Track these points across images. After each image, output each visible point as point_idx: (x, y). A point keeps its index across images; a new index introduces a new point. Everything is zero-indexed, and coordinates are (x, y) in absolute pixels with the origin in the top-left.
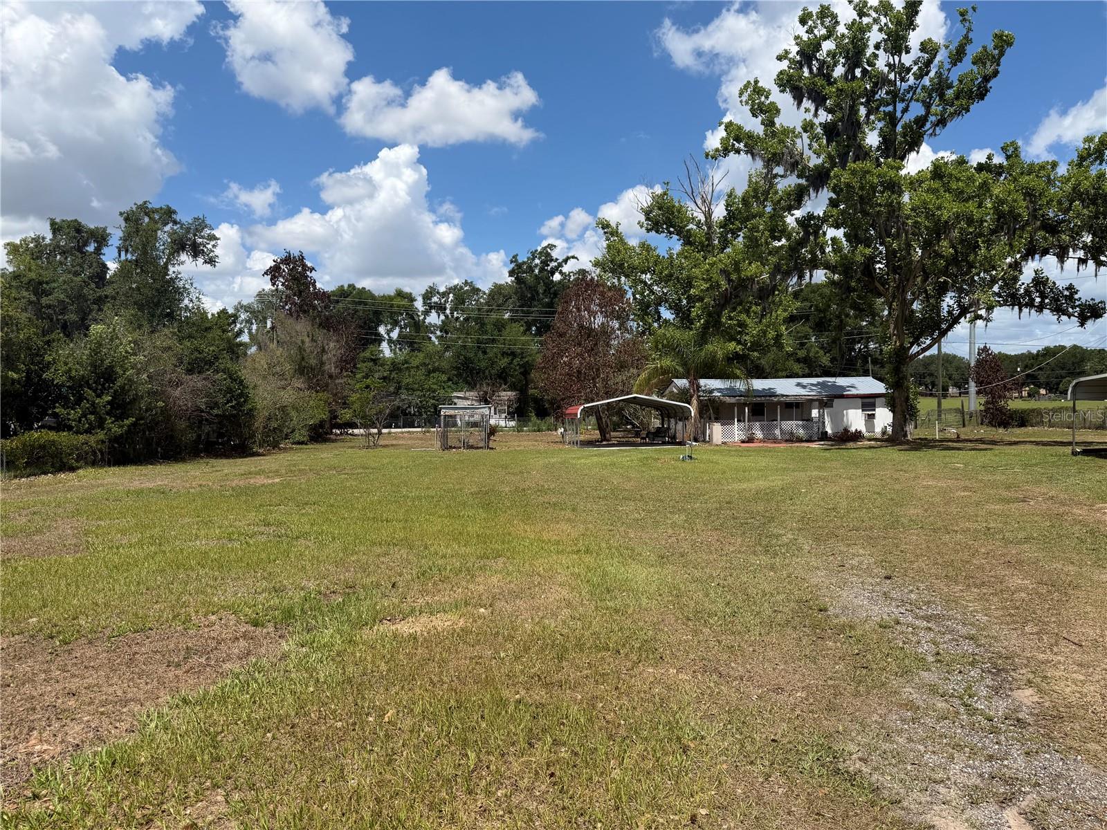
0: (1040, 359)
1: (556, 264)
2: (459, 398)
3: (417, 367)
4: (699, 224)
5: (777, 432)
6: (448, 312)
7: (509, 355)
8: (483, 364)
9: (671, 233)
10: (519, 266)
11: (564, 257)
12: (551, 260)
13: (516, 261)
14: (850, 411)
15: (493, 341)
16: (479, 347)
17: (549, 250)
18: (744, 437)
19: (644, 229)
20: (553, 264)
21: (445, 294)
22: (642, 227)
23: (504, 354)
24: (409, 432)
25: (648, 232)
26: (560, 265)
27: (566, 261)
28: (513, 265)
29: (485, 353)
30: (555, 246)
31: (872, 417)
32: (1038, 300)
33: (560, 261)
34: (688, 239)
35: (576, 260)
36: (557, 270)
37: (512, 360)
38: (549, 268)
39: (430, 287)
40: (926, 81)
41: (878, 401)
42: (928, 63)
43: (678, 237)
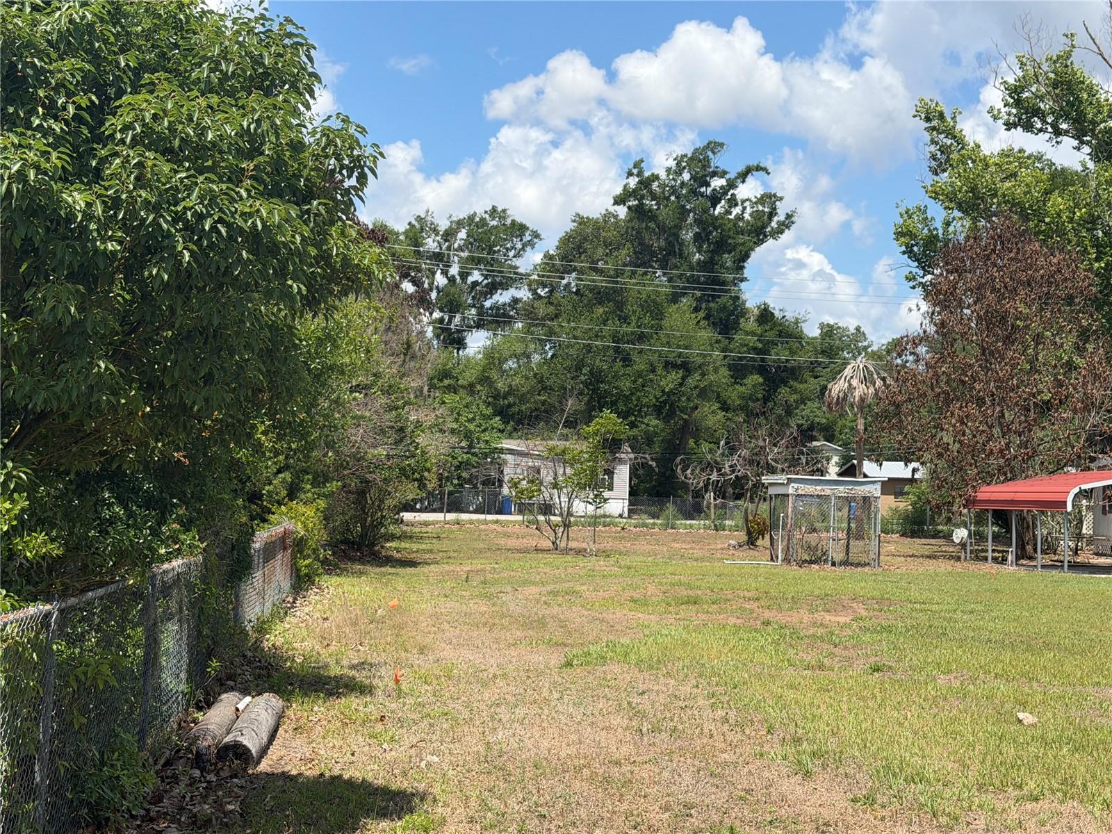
1: (722, 182)
2: (511, 452)
3: (471, 385)
6: (454, 271)
7: (679, 367)
8: (626, 385)
9: (1057, 132)
10: (645, 183)
11: (741, 168)
12: (714, 174)
15: (641, 338)
17: (710, 153)
19: (1001, 122)
20: (717, 183)
21: (449, 235)
22: (995, 118)
23: (669, 366)
24: (497, 522)
25: (1008, 129)
26: (732, 185)
27: (743, 176)
28: (633, 182)
29: (627, 361)
30: (722, 145)
33: (732, 175)
34: (1105, 150)
35: (764, 174)
36: (726, 193)
37: (684, 378)
38: (709, 190)
39: (419, 219)
43: (1076, 143)
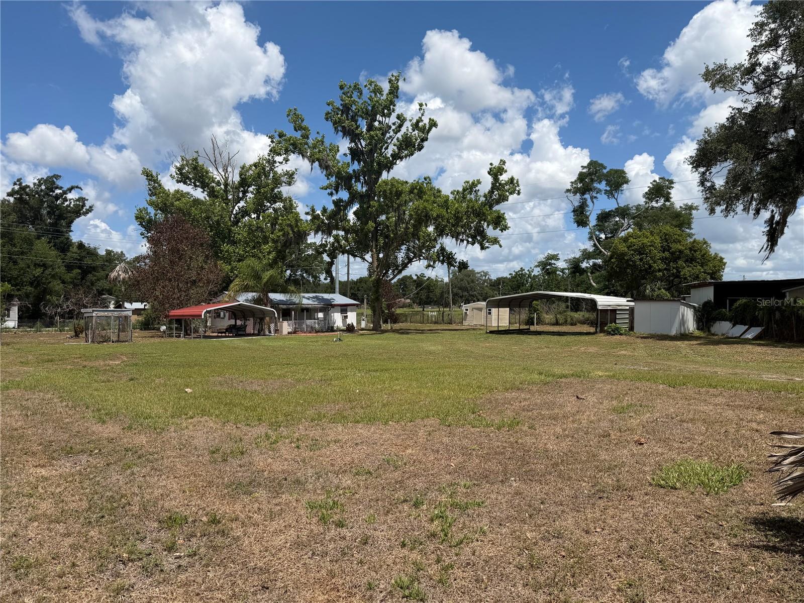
0: (358, 284)
1: (61, 191)
4: (218, 183)
5: (304, 326)
7: (41, 266)
9: (195, 186)
10: (23, 188)
11: (69, 186)
12: (57, 188)
13: (20, 184)
14: (335, 314)
15: (22, 253)
16: (10, 258)
17: (55, 179)
18: (290, 330)
19: (175, 180)
20: (58, 191)
22: (173, 178)
23: (37, 265)
25: (178, 183)
26: (65, 193)
27: (70, 190)
30: (60, 176)
31: (346, 317)
32: (442, 258)
33: (65, 189)
34: (212, 194)
35: (80, 190)
36: (62, 196)
37: (44, 271)
38: (54, 194)
40: (399, 135)
41: (349, 308)
42: (400, 126)
43: (202, 190)
